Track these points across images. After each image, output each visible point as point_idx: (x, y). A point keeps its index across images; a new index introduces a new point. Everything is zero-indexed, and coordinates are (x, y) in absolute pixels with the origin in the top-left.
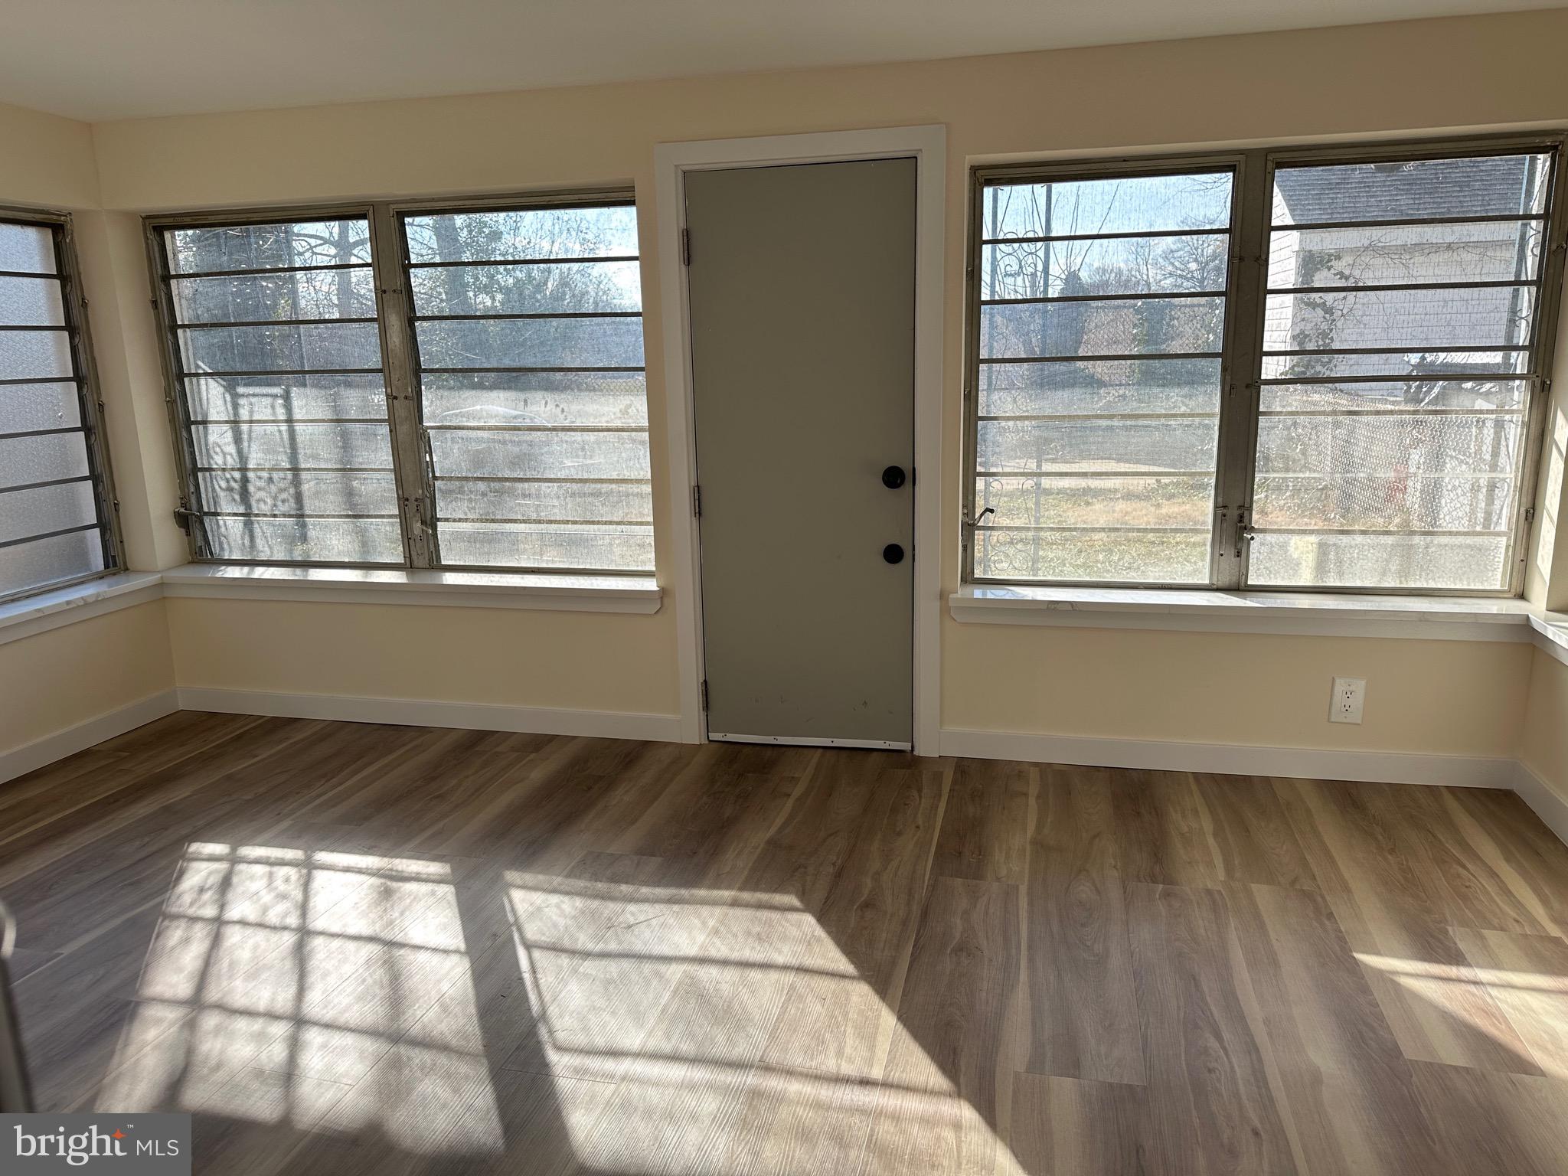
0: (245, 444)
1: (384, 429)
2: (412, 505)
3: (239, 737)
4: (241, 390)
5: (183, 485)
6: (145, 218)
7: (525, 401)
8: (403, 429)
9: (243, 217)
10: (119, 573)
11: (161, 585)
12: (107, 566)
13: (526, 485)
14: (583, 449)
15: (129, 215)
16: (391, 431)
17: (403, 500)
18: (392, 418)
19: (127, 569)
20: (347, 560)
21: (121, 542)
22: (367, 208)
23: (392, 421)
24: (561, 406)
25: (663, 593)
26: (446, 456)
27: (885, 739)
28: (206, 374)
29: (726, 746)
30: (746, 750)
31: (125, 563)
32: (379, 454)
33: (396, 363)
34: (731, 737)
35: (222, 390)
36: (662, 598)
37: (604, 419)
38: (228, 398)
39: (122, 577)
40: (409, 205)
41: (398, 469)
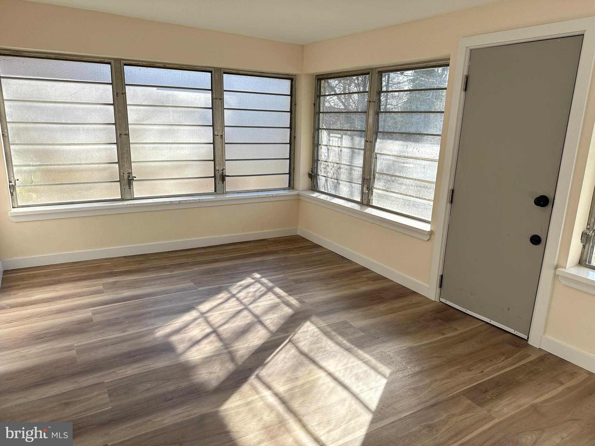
0: (330, 153)
1: (362, 152)
2: (366, 181)
3: (301, 247)
4: (331, 135)
5: (313, 165)
6: (316, 76)
7: (407, 146)
8: (368, 153)
9: (338, 75)
10: (291, 189)
11: (298, 195)
12: (289, 186)
13: (402, 179)
14: (424, 167)
15: (311, 75)
16: (364, 153)
17: (364, 179)
18: (365, 149)
19: (293, 188)
20: (346, 197)
21: (293, 180)
22: (369, 70)
23: (365, 150)
24: (418, 149)
25: (431, 233)
26: (380, 165)
27: (515, 329)
28: (324, 129)
29: (445, 306)
30: (452, 310)
31: (293, 186)
32: (359, 161)
33: (370, 128)
34: (448, 303)
35: (327, 134)
36: (431, 234)
37: (432, 156)
38: (328, 137)
39: (292, 190)
40: (382, 69)
41: (364, 168)
